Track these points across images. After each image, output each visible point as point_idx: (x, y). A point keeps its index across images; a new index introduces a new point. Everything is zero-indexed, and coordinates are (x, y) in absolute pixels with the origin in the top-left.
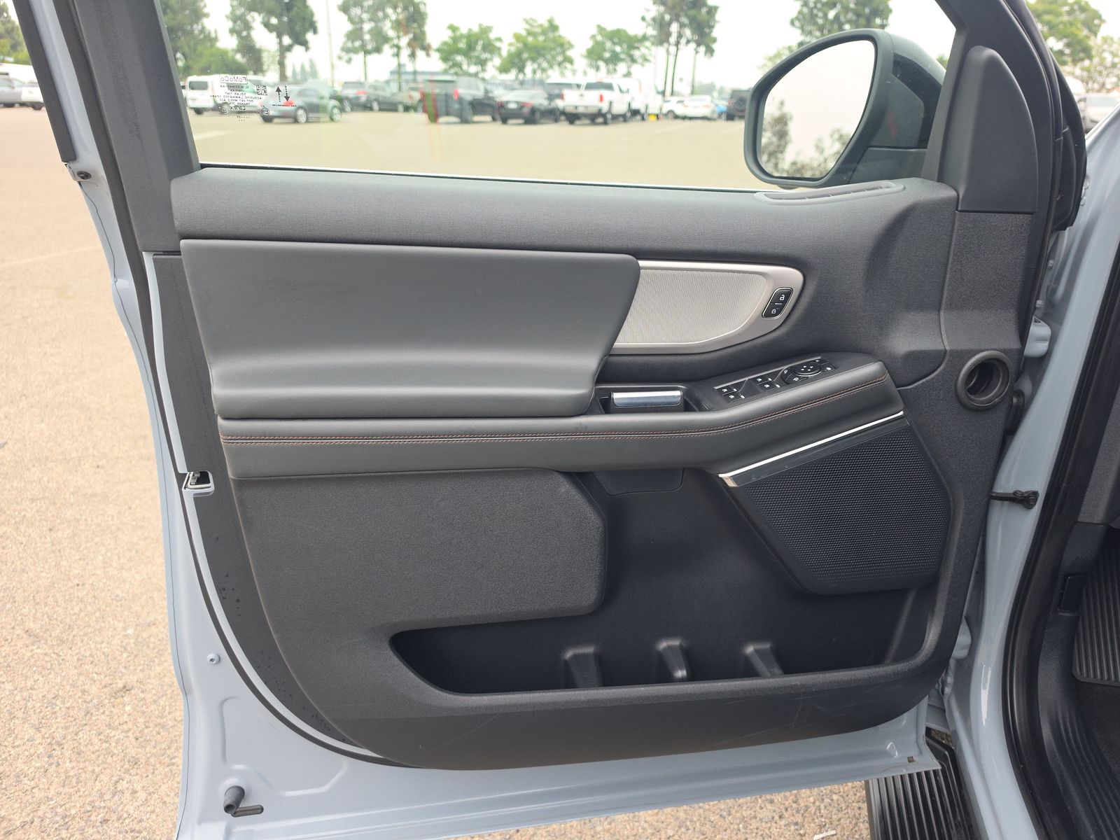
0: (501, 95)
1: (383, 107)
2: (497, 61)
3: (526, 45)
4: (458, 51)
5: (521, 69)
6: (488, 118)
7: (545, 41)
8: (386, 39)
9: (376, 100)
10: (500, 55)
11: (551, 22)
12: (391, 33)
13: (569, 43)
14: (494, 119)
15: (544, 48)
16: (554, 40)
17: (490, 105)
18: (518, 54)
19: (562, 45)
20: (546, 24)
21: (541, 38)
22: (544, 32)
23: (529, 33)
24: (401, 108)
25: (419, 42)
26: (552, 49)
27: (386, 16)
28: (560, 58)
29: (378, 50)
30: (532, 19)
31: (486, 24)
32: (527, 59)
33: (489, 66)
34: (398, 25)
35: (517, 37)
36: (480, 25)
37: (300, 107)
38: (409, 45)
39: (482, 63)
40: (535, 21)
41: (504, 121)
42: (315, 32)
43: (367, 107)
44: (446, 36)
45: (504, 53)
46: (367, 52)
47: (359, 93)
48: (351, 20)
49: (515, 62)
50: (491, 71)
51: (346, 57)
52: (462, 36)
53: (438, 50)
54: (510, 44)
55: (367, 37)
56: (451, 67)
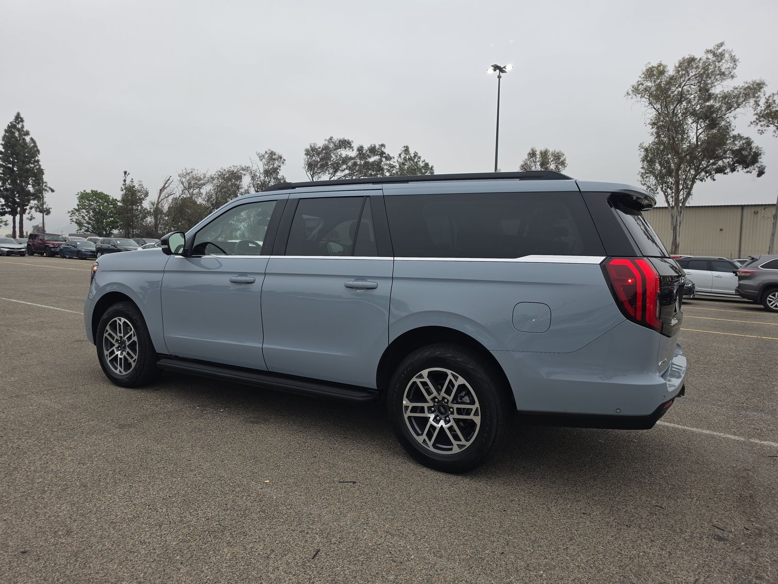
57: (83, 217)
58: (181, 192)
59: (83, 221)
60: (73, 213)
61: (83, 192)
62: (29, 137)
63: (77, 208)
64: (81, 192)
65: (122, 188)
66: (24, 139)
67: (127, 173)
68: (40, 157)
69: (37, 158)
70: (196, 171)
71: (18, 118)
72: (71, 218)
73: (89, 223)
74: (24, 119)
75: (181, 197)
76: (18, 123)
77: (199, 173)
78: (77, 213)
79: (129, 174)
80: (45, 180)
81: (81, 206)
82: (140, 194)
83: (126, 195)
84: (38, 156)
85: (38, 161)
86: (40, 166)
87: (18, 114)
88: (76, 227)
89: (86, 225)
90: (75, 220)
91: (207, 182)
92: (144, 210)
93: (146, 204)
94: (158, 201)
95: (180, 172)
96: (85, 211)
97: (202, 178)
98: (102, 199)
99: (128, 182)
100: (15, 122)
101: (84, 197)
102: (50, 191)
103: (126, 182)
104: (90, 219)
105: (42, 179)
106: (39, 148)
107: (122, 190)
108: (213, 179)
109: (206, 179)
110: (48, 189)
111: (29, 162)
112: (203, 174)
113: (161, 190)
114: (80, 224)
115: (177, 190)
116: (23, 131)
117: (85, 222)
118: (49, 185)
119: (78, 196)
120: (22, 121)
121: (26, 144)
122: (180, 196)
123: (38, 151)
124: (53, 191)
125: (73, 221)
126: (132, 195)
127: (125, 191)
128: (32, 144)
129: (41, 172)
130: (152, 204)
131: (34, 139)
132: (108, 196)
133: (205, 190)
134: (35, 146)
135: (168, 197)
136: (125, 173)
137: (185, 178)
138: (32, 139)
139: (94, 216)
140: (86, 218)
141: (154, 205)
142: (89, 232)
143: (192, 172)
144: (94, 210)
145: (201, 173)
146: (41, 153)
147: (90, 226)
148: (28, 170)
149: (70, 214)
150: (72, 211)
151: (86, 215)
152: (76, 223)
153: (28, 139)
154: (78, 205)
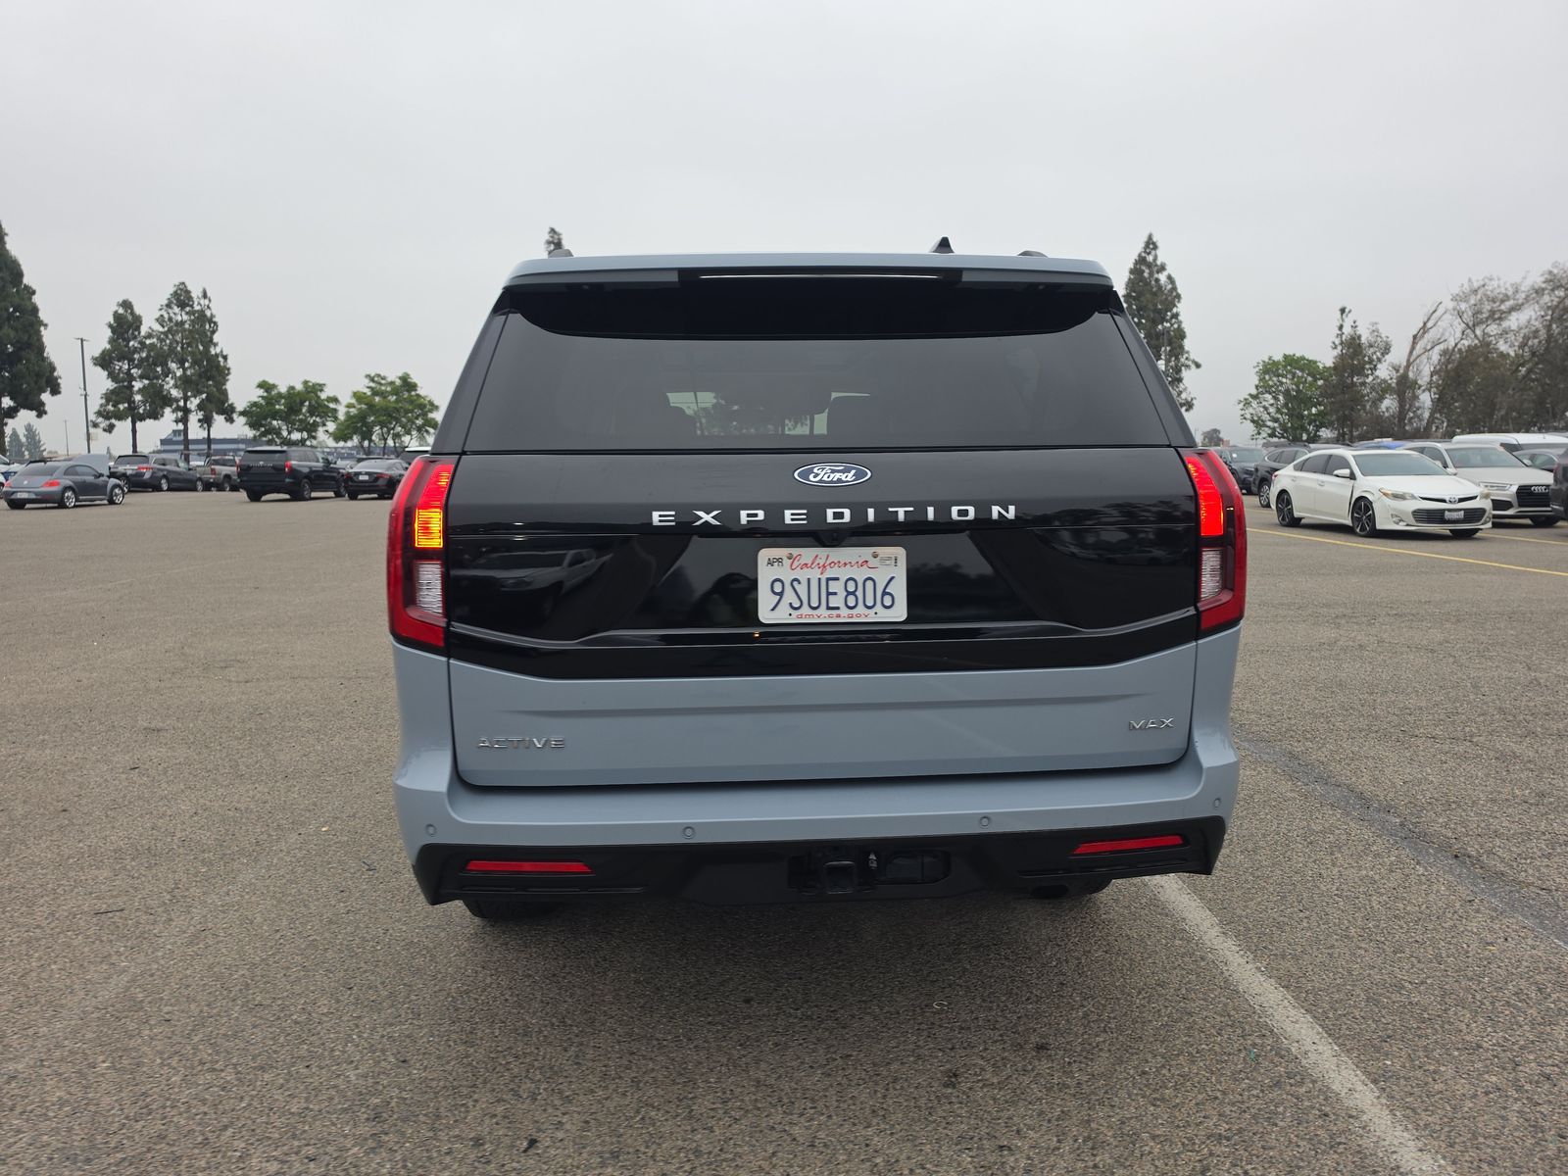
0: (345, 466)
1: (175, 485)
2: (331, 426)
3: (371, 406)
4: (275, 415)
5: (367, 435)
6: (332, 494)
7: (397, 401)
8: (167, 401)
9: (165, 476)
10: (336, 418)
11: (405, 379)
12: (175, 393)
13: (431, 403)
14: (338, 495)
15: (397, 410)
16: (411, 401)
17: (333, 478)
18: (362, 417)
19: (422, 407)
20: (398, 382)
21: (393, 398)
22: (396, 391)
23: (375, 392)
24: (200, 486)
25: (217, 404)
26: (407, 411)
27: (167, 372)
28: (419, 422)
29: (155, 415)
30: (379, 375)
31: (314, 379)
32: (374, 424)
33: (321, 434)
34: (185, 383)
35: (358, 396)
36: (306, 383)
37: (69, 488)
38: (200, 407)
39: (311, 429)
40: (384, 378)
41: (353, 497)
42: (56, 391)
43: (153, 486)
44: (256, 395)
45: (341, 416)
46: (137, 418)
47: (139, 468)
48: (112, 376)
49: (357, 426)
50: (324, 437)
51: (104, 424)
52: (280, 395)
53: (243, 414)
54: (349, 406)
55: (138, 398)
56: (264, 434)
57: (1266, 408)
58: (1458, 335)
59: (1266, 417)
60: (1247, 403)
61: (1267, 360)
62: (1165, 273)
63: (1254, 392)
64: (1264, 362)
65: (1334, 343)
66: (1157, 280)
67: (1347, 310)
68: (1181, 308)
69: (1175, 310)
70: (1495, 283)
71: (1151, 245)
72: (1243, 412)
73: (1276, 420)
74: (1158, 244)
75: (1459, 346)
76: (1149, 254)
77: (1502, 285)
78: (1254, 404)
79: (1350, 312)
80: (1186, 348)
81: (1264, 387)
82: (1372, 350)
83: (1342, 356)
84: (1178, 305)
85: (1176, 316)
86: (1180, 323)
87: (1150, 237)
88: (1251, 428)
89: (1269, 424)
90: (1248, 416)
91: (1523, 304)
92: (1380, 384)
93: (1384, 372)
94: (1408, 361)
95: (1456, 290)
96: (1270, 397)
97: (1510, 293)
98: (1302, 370)
99: (1347, 330)
100: (1145, 252)
101: (1269, 369)
102: (1193, 366)
103: (1344, 330)
104: (1278, 411)
105: (1181, 347)
106: (1179, 291)
107: (1336, 348)
108: (1539, 292)
109: (1521, 297)
110: (1190, 363)
111: (1163, 320)
112: (1512, 285)
113: (1415, 337)
114: (1258, 423)
115: (1452, 334)
116: (1156, 265)
117: (1268, 417)
118: (1191, 357)
119: (1257, 369)
120: (1155, 247)
121: (1160, 287)
122: (1456, 345)
123: (1178, 297)
124: (1198, 366)
125: (1245, 418)
126: (1355, 355)
127: (1339, 348)
128: (1170, 286)
129: (1181, 335)
130: (1394, 368)
131: (1173, 276)
132: (1315, 362)
133: (1514, 321)
134: (1174, 288)
135: (1432, 348)
136: (1343, 311)
137: (1466, 301)
138: (1169, 277)
139: (1286, 405)
140: (1272, 410)
141: (1397, 371)
142: (1276, 436)
143: (1484, 286)
144: (1287, 393)
145: (1508, 285)
146: (1182, 301)
147: (1276, 425)
148: (1159, 335)
149: (1241, 406)
150: (1246, 399)
151: (1272, 405)
152: (1253, 421)
153: (1163, 277)
154: (1257, 387)
